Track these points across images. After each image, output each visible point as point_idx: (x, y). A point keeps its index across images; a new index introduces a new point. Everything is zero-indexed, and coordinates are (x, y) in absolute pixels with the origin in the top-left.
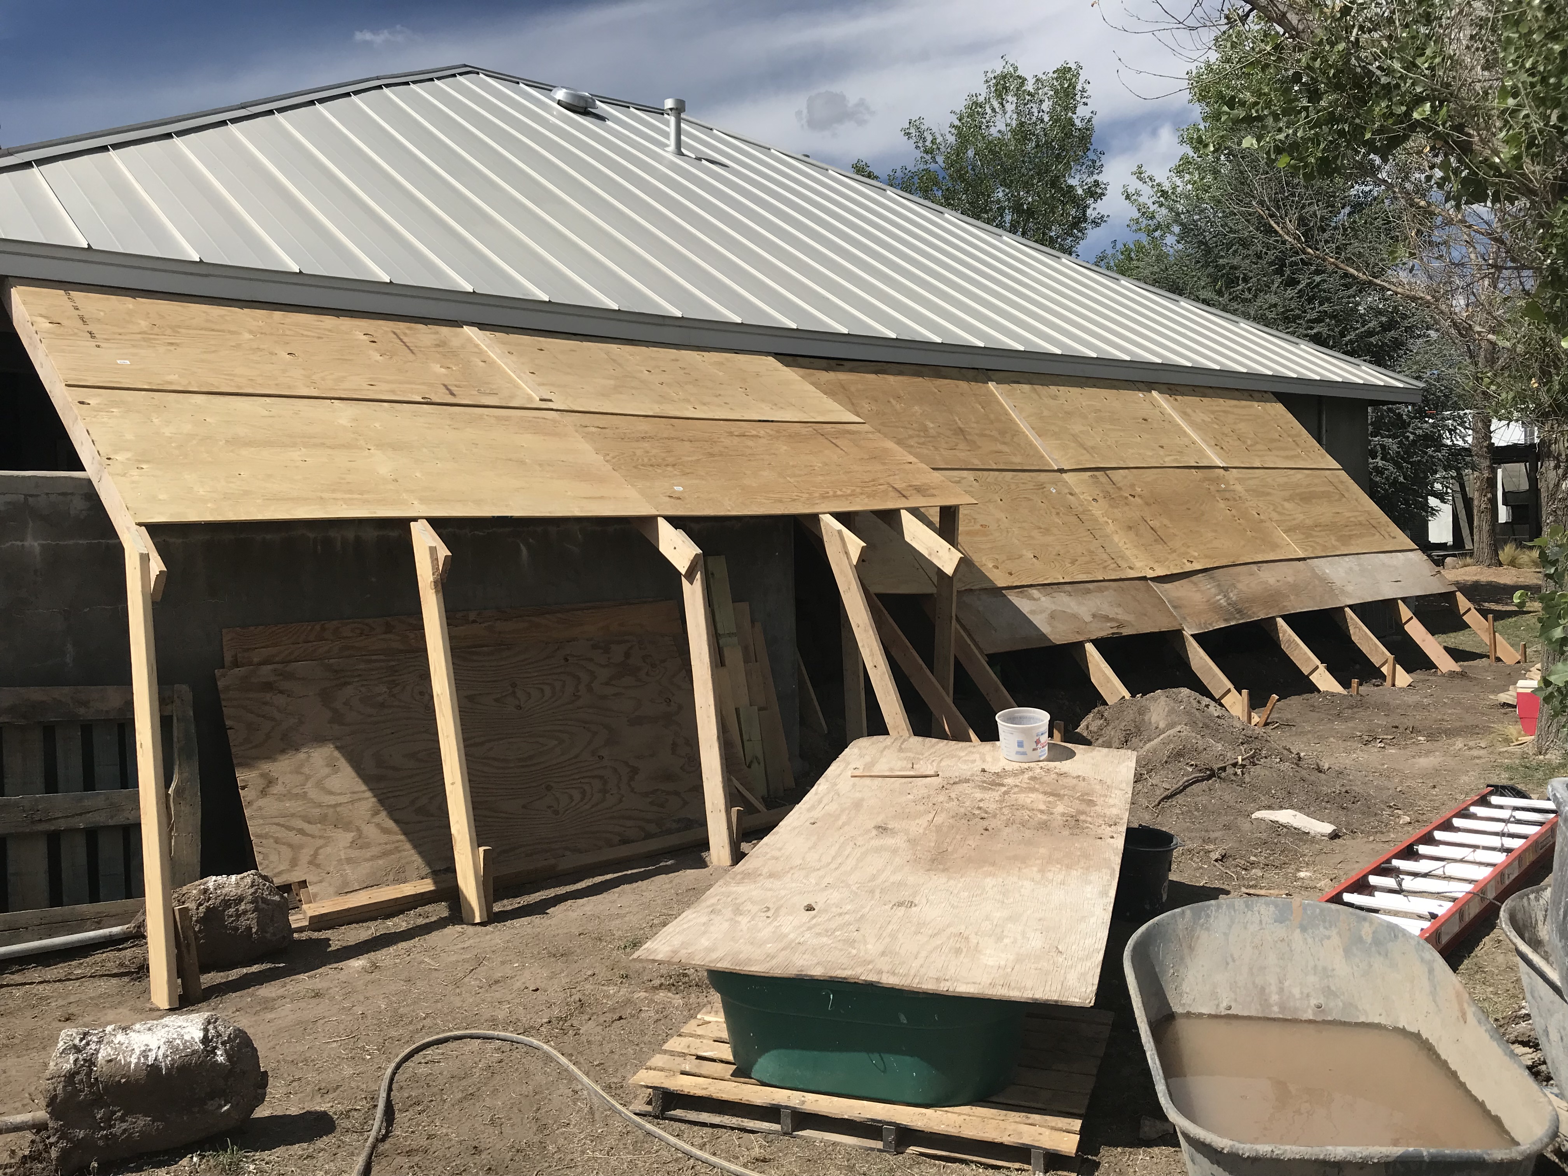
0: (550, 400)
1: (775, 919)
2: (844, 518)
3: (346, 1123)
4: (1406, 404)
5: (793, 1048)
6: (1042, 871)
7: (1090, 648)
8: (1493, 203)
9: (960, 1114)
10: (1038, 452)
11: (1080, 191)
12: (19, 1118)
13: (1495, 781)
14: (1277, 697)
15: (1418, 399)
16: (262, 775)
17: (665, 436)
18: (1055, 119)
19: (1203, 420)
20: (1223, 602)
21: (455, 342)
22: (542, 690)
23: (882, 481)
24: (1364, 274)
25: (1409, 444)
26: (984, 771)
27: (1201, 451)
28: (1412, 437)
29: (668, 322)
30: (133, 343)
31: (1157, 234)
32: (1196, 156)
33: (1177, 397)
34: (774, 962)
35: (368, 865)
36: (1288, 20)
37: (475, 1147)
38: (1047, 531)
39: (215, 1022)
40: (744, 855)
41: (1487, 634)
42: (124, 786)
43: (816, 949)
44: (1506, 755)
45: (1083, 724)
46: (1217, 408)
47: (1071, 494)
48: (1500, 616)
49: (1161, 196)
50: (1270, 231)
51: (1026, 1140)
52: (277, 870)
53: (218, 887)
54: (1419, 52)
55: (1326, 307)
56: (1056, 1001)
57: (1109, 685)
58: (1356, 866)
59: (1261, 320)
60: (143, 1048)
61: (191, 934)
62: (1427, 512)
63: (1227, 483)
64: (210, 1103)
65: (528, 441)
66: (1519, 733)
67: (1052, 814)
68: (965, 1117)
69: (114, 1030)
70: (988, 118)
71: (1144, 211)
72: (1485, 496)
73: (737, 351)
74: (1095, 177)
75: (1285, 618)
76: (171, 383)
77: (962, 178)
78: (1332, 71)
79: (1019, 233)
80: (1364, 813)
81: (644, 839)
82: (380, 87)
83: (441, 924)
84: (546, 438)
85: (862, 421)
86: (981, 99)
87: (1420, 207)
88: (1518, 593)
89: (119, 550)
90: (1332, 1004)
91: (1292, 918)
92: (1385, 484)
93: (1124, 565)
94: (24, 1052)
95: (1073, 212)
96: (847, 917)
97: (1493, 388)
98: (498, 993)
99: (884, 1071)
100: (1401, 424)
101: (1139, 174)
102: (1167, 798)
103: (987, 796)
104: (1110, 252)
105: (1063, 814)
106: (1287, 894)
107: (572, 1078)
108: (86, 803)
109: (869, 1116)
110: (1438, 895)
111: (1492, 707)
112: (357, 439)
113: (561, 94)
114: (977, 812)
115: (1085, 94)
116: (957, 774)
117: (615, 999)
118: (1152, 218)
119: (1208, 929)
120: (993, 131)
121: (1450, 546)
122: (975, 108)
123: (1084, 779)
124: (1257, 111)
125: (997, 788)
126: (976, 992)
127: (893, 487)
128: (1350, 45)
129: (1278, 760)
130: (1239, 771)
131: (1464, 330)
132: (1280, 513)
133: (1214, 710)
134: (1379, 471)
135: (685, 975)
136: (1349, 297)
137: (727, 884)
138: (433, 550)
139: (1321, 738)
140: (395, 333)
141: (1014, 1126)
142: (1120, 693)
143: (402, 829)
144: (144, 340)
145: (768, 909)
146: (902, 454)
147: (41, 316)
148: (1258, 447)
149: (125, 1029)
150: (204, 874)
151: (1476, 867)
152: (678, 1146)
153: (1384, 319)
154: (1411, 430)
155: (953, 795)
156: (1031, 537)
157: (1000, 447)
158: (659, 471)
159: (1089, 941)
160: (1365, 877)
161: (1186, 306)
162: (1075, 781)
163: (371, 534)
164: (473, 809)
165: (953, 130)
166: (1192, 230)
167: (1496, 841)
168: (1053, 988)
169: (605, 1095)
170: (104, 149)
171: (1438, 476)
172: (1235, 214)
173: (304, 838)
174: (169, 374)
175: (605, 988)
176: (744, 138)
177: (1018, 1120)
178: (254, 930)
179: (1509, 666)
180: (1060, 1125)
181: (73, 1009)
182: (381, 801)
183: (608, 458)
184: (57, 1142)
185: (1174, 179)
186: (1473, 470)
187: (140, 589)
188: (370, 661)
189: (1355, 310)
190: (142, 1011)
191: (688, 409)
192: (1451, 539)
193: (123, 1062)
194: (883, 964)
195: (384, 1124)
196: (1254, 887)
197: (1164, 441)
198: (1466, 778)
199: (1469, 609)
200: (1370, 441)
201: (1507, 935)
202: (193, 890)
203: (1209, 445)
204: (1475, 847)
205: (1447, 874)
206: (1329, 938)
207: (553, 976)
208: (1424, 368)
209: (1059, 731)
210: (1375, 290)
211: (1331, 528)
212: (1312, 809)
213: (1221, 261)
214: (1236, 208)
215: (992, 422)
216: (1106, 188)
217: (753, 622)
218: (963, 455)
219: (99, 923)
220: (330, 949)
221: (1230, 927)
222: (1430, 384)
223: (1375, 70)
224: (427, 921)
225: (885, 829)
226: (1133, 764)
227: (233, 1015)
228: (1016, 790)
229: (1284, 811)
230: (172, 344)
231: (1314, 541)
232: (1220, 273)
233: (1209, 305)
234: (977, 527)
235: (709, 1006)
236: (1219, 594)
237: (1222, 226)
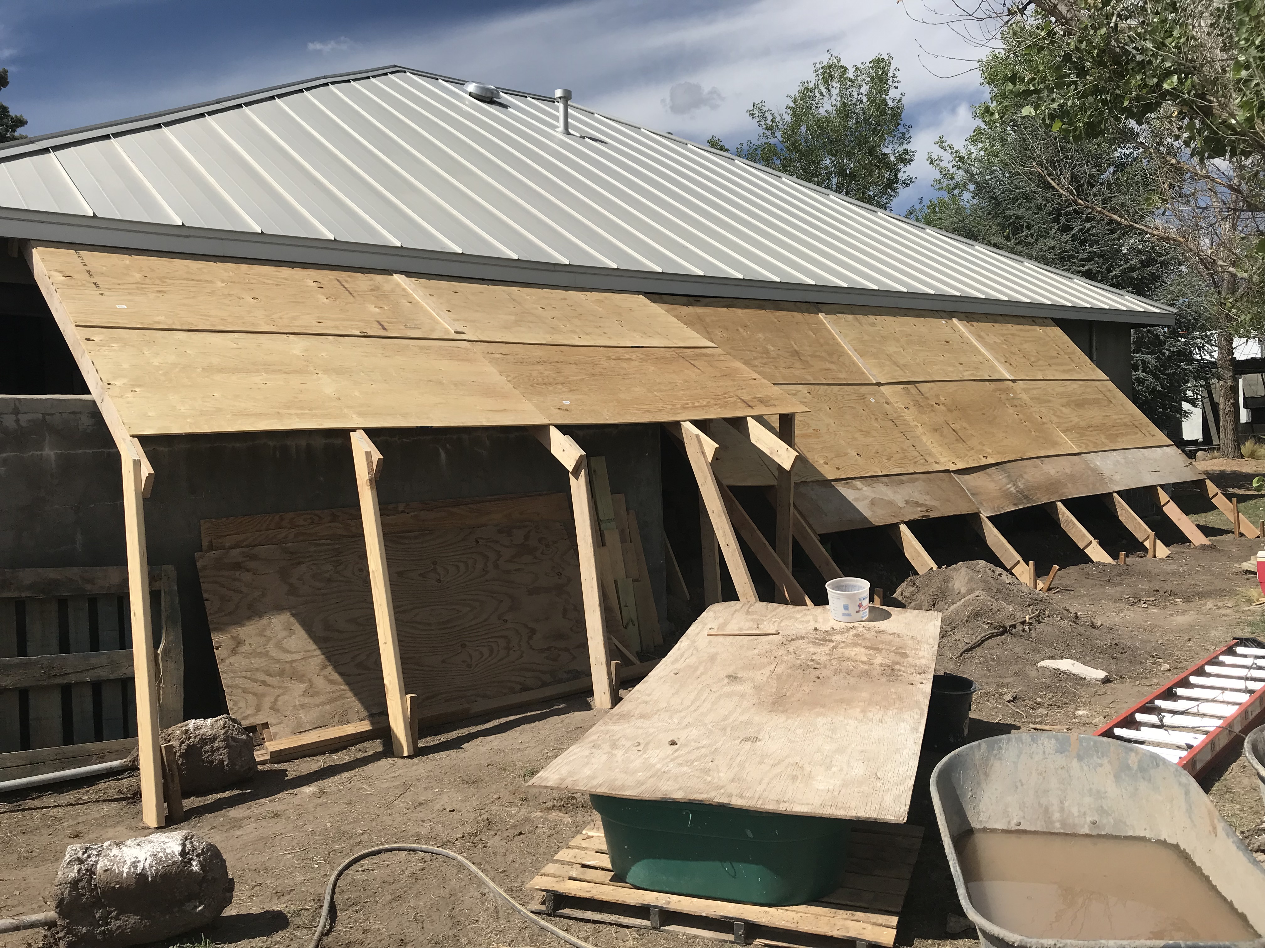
0: (463, 333)
1: (645, 752)
2: (702, 425)
3: (297, 921)
4: (1163, 326)
5: (659, 858)
6: (863, 711)
7: (903, 528)
8: (1231, 157)
9: (797, 912)
10: (860, 369)
11: (892, 158)
12: (34, 917)
13: (1240, 634)
14: (1058, 567)
15: (1172, 322)
16: (234, 638)
17: (556, 360)
18: (872, 101)
19: (995, 342)
20: (1013, 490)
21: (387, 287)
22: (457, 567)
23: (731, 394)
24: (1126, 219)
25: (1166, 359)
26: (816, 629)
27: (993, 367)
28: (1167, 353)
29: (558, 268)
30: (130, 291)
31: (956, 192)
32: (987, 128)
33: (973, 323)
34: (644, 787)
35: (317, 709)
36: (1059, 11)
37: (402, 940)
38: (867, 434)
39: (192, 838)
40: (621, 699)
41: (1232, 514)
42: (123, 647)
43: (678, 777)
44: (1249, 612)
45: (899, 591)
46: (1006, 332)
47: (887, 403)
48: (1242, 499)
49: (959, 161)
50: (1049, 187)
51: (852, 934)
52: (245, 714)
53: (197, 728)
54: (1167, 34)
55: (1095, 248)
56: (875, 819)
57: (919, 558)
58: (1125, 705)
59: (1042, 259)
60: (133, 860)
61: (175, 766)
62: (1181, 414)
63: (1015, 393)
64: (187, 904)
65: (445, 366)
66: (1259, 595)
67: (872, 664)
68: (802, 914)
69: (110, 845)
70: (817, 101)
71: (945, 173)
72: (1229, 401)
73: (613, 291)
74: (905, 146)
75: (1064, 502)
76: (159, 323)
77: (796, 149)
78: (1096, 51)
79: (844, 193)
80: (1131, 662)
81: (540, 687)
82: (326, 84)
83: (376, 757)
84: (459, 363)
85: (715, 346)
86: (811, 85)
87: (1172, 164)
88: (1256, 479)
89: (117, 457)
90: (1105, 821)
91: (1070, 749)
92: (1145, 392)
93: (931, 460)
94: (41, 863)
95: (887, 175)
96: (703, 750)
97: (1234, 311)
98: (422, 813)
99: (734, 877)
100: (1156, 344)
101: (941, 143)
102: (968, 650)
103: (819, 650)
104: (918, 207)
105: (881, 665)
106: (1067, 729)
107: (481, 883)
108: (93, 661)
109: (722, 914)
110: (1194, 729)
111: (1237, 574)
112: (307, 366)
113: (471, 87)
114: (810, 663)
115: (896, 80)
116: (794, 632)
117: (516, 818)
118: (952, 178)
119: (1000, 759)
120: (822, 111)
121: (1201, 442)
122: (807, 92)
123: (898, 636)
124: (1034, 85)
125: (827, 643)
126: (809, 811)
127: (741, 399)
128: (1111, 30)
129: (1059, 618)
130: (1027, 628)
131: (1209, 264)
132: (1058, 417)
133: (1006, 578)
134: (1141, 382)
135: (573, 798)
136: (1114, 240)
137: (605, 724)
138: (368, 455)
139: (1094, 601)
140: (338, 280)
141: (842, 922)
142: (929, 565)
143: (344, 681)
144: (138, 288)
145: (639, 744)
146: (747, 372)
147: (56, 270)
148: (1041, 363)
149: (119, 844)
150: (186, 718)
151: (1225, 706)
152: (566, 939)
153: (1143, 257)
154: (1166, 347)
155: (791, 650)
156: (854, 439)
157: (828, 366)
158: (551, 388)
159: (902, 769)
160: (1132, 715)
161: (979, 248)
162: (891, 637)
163: (320, 442)
164: (402, 663)
165: (789, 111)
166: (984, 187)
167: (1241, 684)
168: (873, 808)
169: (507, 897)
170: (107, 137)
171: (1189, 385)
172: (1020, 174)
173: (266, 688)
174: (158, 316)
175: (508, 809)
176: (620, 120)
177: (846, 916)
178: (226, 763)
179: (1251, 540)
180: (880, 921)
181: (80, 828)
182: (329, 658)
183: (509, 378)
184: (64, 937)
185: (969, 147)
186: (1219, 379)
187: (133, 488)
188: (320, 545)
189: (1119, 250)
190: (136, 829)
191: (574, 338)
192: (1202, 437)
193: (117, 871)
194: (733, 788)
195: (329, 921)
196: (1040, 723)
197: (963, 359)
198: (1216, 633)
199: (1217, 494)
200: (1133, 357)
201: (1250, 763)
202: (177, 730)
203: (999, 362)
204: (1224, 689)
205: (1201, 711)
206: (1101, 765)
207: (466, 799)
208: (1177, 296)
209: (879, 597)
210: (1136, 234)
211: (1100, 428)
212: (1088, 659)
213: (1008, 213)
214: (1019, 169)
215: (822, 346)
216: (914, 155)
217: (628, 510)
218: (798, 372)
219: (102, 758)
220: (287, 778)
221: (1019, 757)
222: (1182, 309)
223: (1131, 50)
224: (366, 754)
225: (735, 678)
226: (939, 623)
227: (208, 832)
228: (843, 645)
229: (1064, 660)
230: (160, 292)
231: (1087, 440)
232: (1007, 223)
233: (999, 248)
234: (811, 431)
235: (592, 824)
236: (1009, 483)
237: (1008, 184)
